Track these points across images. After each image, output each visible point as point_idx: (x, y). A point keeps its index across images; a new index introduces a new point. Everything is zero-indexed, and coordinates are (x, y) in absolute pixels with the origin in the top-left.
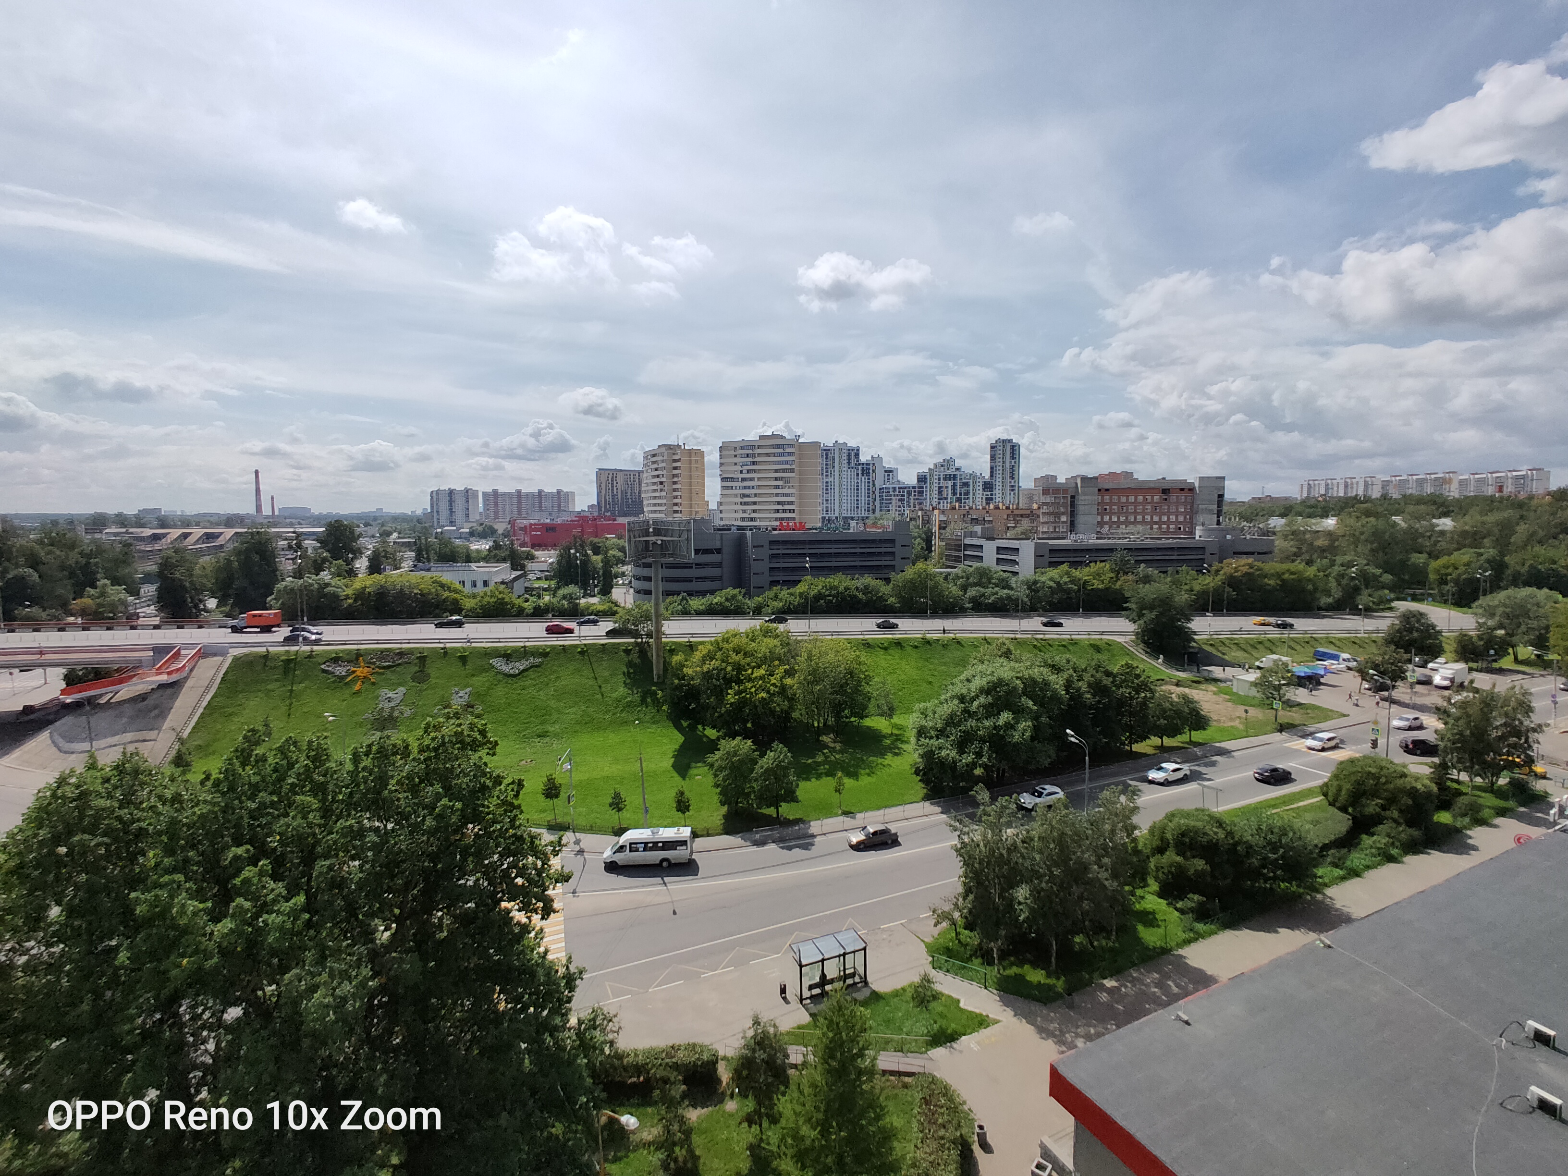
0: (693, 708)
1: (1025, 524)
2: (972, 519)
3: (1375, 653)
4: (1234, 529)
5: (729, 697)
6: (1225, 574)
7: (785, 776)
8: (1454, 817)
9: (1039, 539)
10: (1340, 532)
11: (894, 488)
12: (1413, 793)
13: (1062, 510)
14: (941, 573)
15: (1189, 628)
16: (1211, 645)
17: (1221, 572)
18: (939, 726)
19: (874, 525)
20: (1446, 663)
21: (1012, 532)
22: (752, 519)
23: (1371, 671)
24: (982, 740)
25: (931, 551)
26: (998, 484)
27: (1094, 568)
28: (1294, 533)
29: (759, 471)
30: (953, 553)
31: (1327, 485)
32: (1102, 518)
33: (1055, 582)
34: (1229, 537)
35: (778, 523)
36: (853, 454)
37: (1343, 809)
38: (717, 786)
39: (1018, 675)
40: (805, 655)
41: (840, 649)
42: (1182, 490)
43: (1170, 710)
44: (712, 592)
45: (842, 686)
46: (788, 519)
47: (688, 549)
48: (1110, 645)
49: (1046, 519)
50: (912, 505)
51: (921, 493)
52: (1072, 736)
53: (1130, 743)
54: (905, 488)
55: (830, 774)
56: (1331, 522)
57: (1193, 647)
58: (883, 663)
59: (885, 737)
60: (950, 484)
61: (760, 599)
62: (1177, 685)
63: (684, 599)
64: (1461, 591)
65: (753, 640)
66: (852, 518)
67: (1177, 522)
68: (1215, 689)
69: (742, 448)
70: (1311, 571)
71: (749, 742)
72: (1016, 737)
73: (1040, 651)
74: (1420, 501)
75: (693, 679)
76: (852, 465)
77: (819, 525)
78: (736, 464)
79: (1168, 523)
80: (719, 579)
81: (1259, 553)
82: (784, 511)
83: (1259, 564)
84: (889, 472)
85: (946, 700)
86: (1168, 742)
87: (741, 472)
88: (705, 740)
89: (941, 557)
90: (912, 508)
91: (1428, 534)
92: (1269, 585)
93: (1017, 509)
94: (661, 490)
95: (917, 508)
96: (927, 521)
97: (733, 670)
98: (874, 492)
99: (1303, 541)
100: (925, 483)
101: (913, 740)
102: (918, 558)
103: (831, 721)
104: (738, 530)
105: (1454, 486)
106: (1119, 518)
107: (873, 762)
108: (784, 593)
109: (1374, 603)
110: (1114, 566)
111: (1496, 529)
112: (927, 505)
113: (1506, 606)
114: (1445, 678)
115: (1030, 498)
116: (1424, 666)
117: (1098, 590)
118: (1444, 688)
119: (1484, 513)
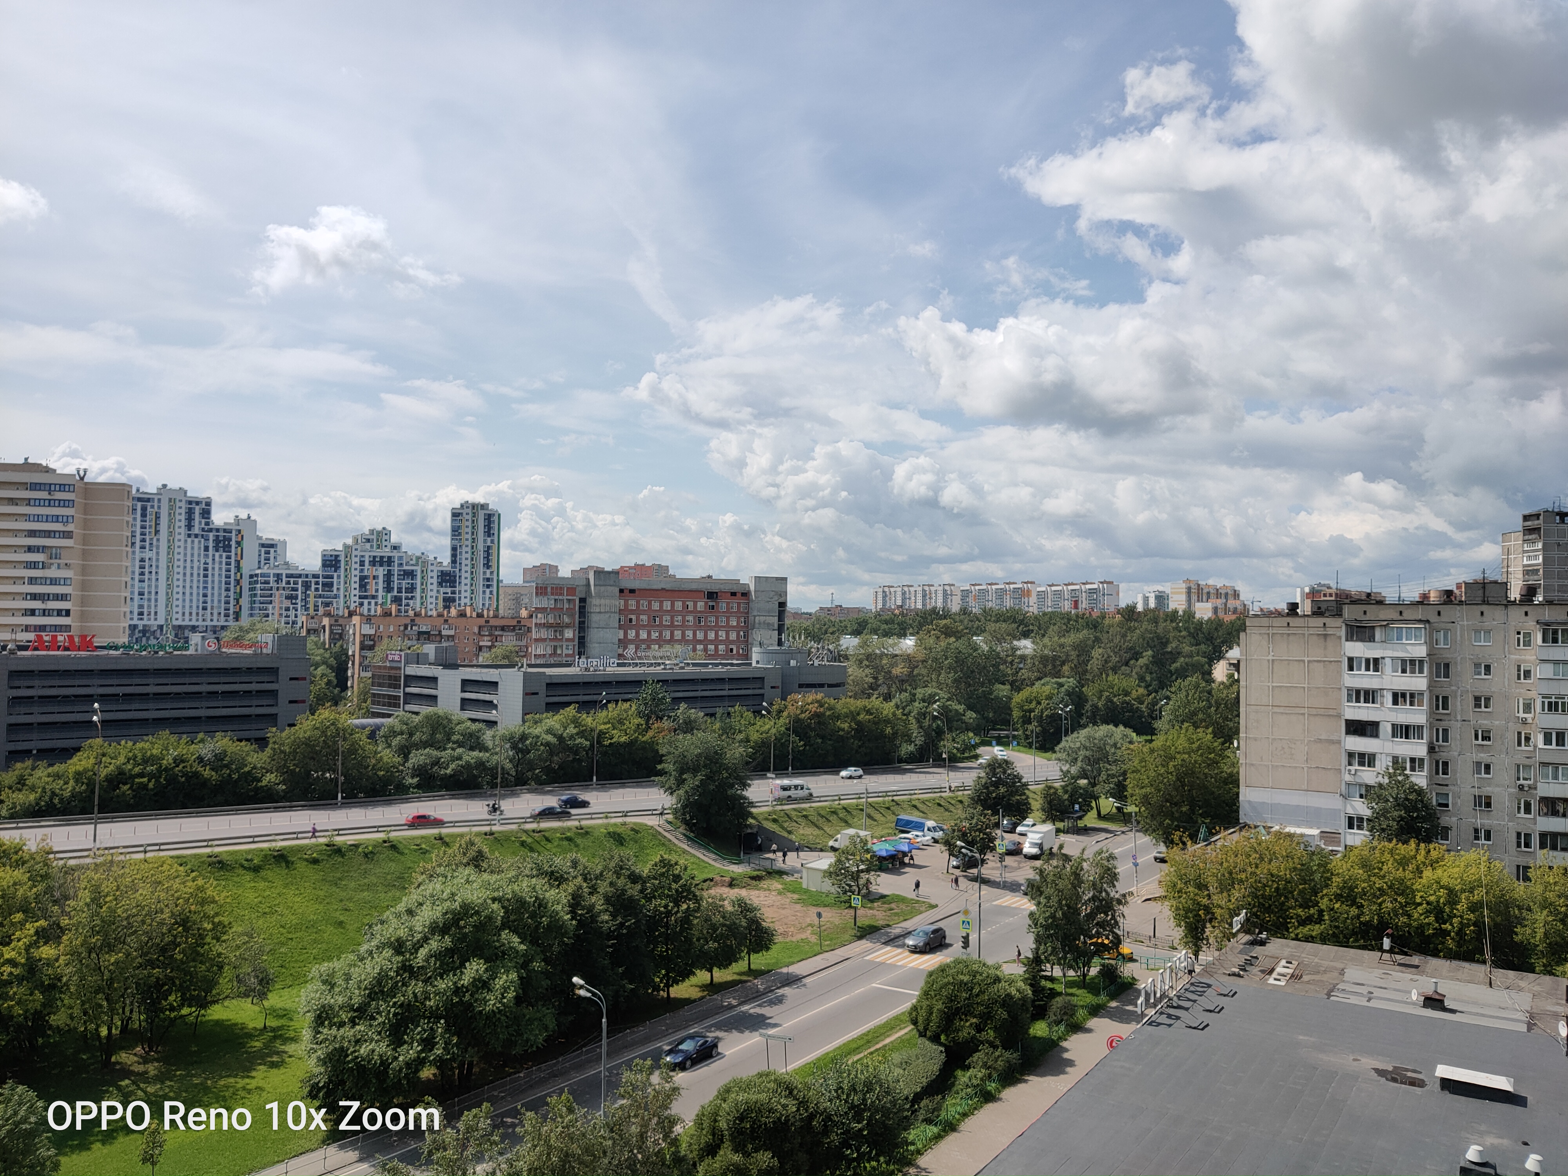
1: (509, 642)
2: (420, 633)
3: (961, 817)
4: (799, 651)
6: (789, 716)
8: (1049, 1025)
9: (530, 666)
10: (920, 656)
11: (278, 577)
12: (1007, 1002)
13: (566, 620)
14: (364, 727)
15: (745, 798)
16: (775, 821)
17: (785, 714)
18: (356, 1001)
19: (237, 641)
20: (1034, 825)
21: (487, 655)
23: (958, 843)
24: (434, 1016)
25: (344, 688)
26: (464, 575)
27: (614, 710)
28: (869, 657)
30: (385, 691)
31: (904, 594)
32: (626, 634)
33: (555, 735)
34: (793, 663)
35: (31, 636)
36: (197, 510)
37: (935, 1039)
39: (496, 894)
40: (85, 896)
41: (161, 877)
42: (734, 594)
43: (724, 925)
45: (163, 950)
48: (637, 832)
49: (544, 634)
50: (311, 606)
51: (328, 586)
52: (581, 987)
53: (668, 986)
54: (300, 576)
56: (909, 643)
57: (751, 826)
58: (251, 897)
59: (250, 1036)
60: (381, 572)
62: (731, 885)
64: (1044, 731)
66: (194, 629)
67: (727, 641)
68: (780, 887)
70: (888, 709)
72: (492, 1002)
73: (532, 850)
74: (1001, 617)
76: (196, 530)
77: (124, 639)
79: (716, 642)
81: (830, 686)
82: (45, 613)
83: (832, 701)
84: (269, 547)
85: (371, 953)
86: (720, 975)
89: (364, 695)
90: (311, 612)
91: (1009, 659)
92: (843, 730)
93: (496, 616)
95: (320, 612)
96: (338, 636)
98: (238, 582)
99: (878, 669)
100: (337, 568)
101: (306, 1034)
102: (321, 700)
103: (139, 1019)
105: (1033, 599)
106: (649, 634)
108: (41, 775)
109: (958, 749)
110: (642, 708)
111: (1074, 654)
112: (339, 607)
113: (1086, 748)
114: (1034, 845)
115: (517, 600)
116: (1012, 831)
117: (619, 745)
118: (1035, 857)
119: (1062, 634)
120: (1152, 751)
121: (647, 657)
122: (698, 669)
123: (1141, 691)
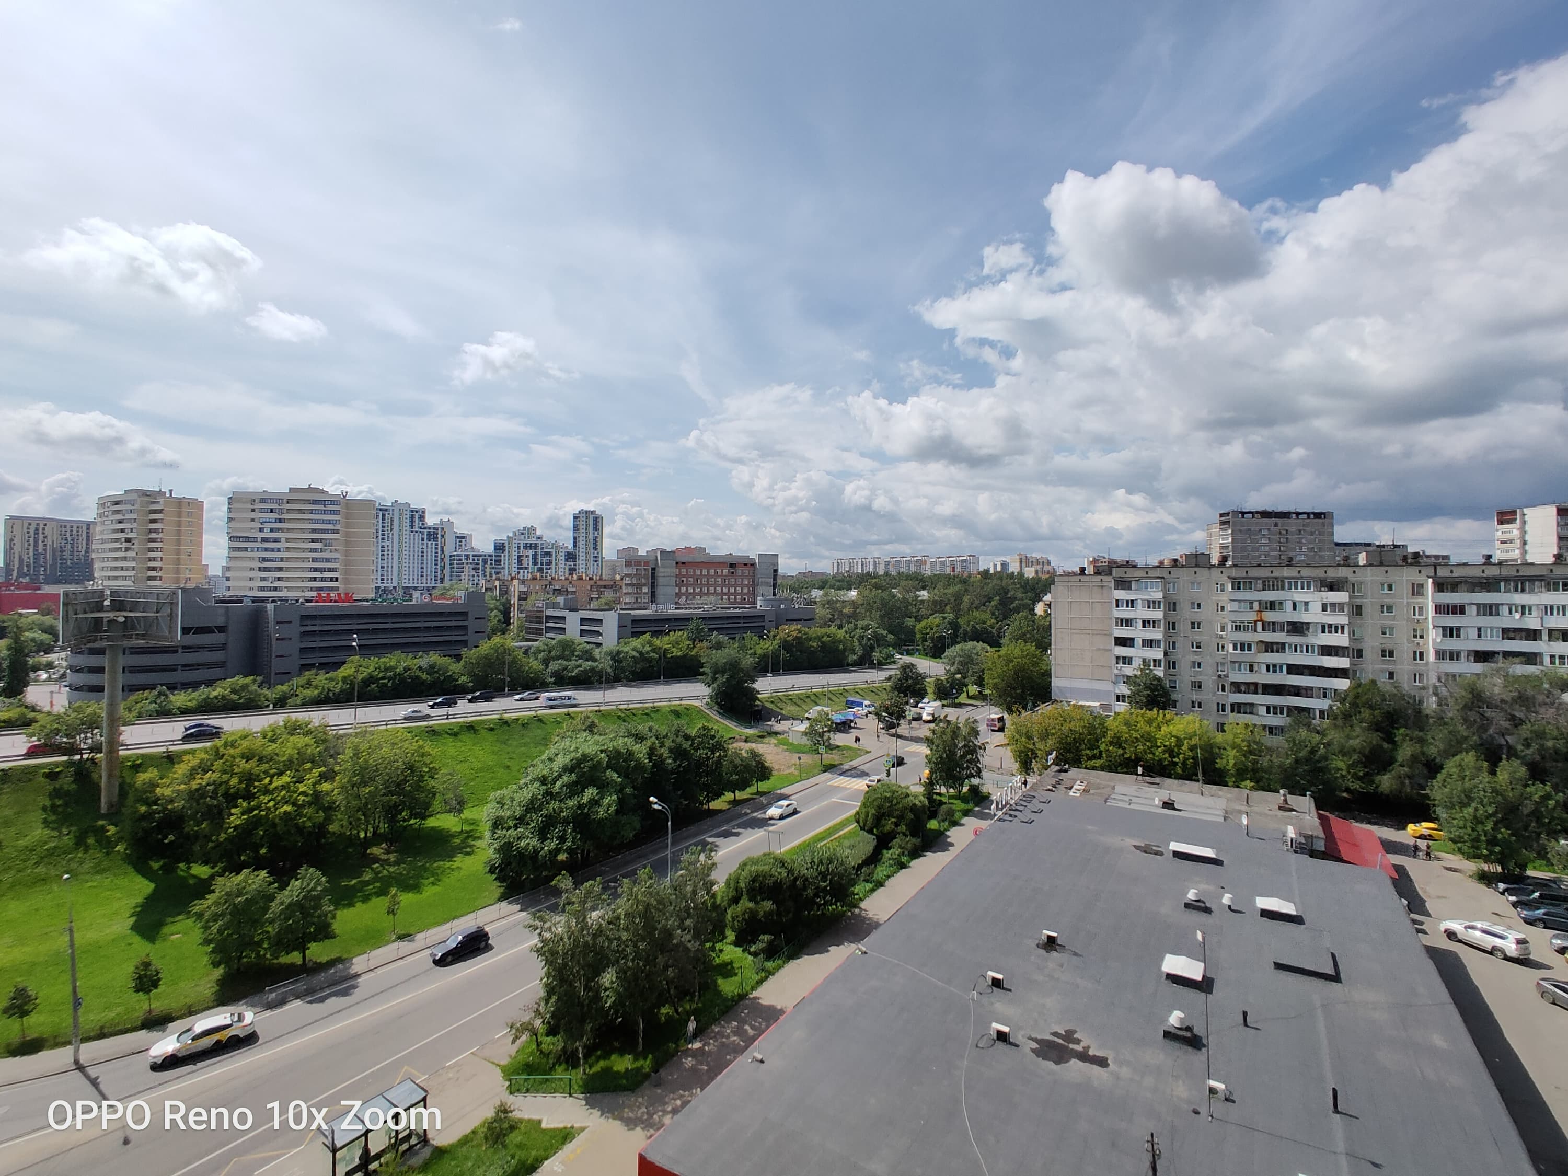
0: (171, 842)
1: (609, 595)
2: (555, 590)
3: (886, 698)
4: (786, 599)
5: (232, 818)
6: (780, 639)
7: (318, 907)
8: (939, 823)
9: (622, 609)
10: (860, 602)
11: (467, 556)
12: (913, 808)
13: (643, 581)
14: (521, 647)
15: (754, 689)
16: (772, 702)
17: (778, 637)
18: (518, 814)
19: (442, 596)
20: (929, 702)
21: (596, 603)
22: (275, 589)
23: (883, 714)
24: (566, 822)
25: (509, 624)
26: (581, 554)
27: (673, 636)
28: (828, 602)
29: (289, 530)
30: (534, 625)
32: (680, 590)
33: (637, 652)
34: (782, 606)
35: (314, 594)
36: (417, 516)
37: (870, 831)
38: (207, 942)
39: (603, 748)
40: (349, 753)
41: (396, 740)
42: (745, 565)
43: (741, 765)
44: (210, 683)
45: (398, 785)
46: (331, 589)
47: (172, 628)
48: (688, 709)
49: (630, 590)
50: (488, 574)
51: (498, 561)
52: (656, 803)
53: (708, 802)
54: (480, 556)
55: (383, 892)
56: (853, 593)
57: (757, 705)
58: (452, 751)
59: (453, 836)
60: (530, 553)
61: (285, 688)
62: (746, 741)
63: (160, 694)
64: (935, 646)
65: (273, 741)
66: (415, 588)
67: (742, 594)
68: (776, 742)
69: (263, 501)
70: (841, 634)
71: (263, 874)
72: (601, 813)
73: (624, 721)
74: (909, 577)
75: (172, 801)
76: (416, 528)
77: (372, 596)
78: (253, 520)
79: (735, 594)
80: (222, 665)
81: (805, 620)
82: (322, 579)
83: (807, 630)
84: (461, 538)
85: (527, 784)
86: (740, 795)
87: (261, 530)
88: (191, 882)
89: (521, 628)
90: (488, 578)
91: (914, 603)
92: (813, 647)
93: (601, 579)
94: (127, 550)
95: (494, 578)
96: (505, 592)
97: (240, 782)
98: (442, 560)
99: (834, 609)
100: (503, 551)
101: (487, 834)
102: (494, 631)
103: (383, 827)
104: (253, 602)
105: (928, 566)
106: (694, 589)
107: (439, 867)
108: (321, 679)
109: (883, 657)
110: (691, 634)
111: (952, 600)
112: (505, 574)
113: (960, 656)
114: (929, 714)
115: (613, 569)
116: (916, 706)
117: (677, 657)
118: (929, 722)
119: (945, 587)
120: (999, 657)
121: (693, 604)
122: (724, 611)
123: (993, 621)
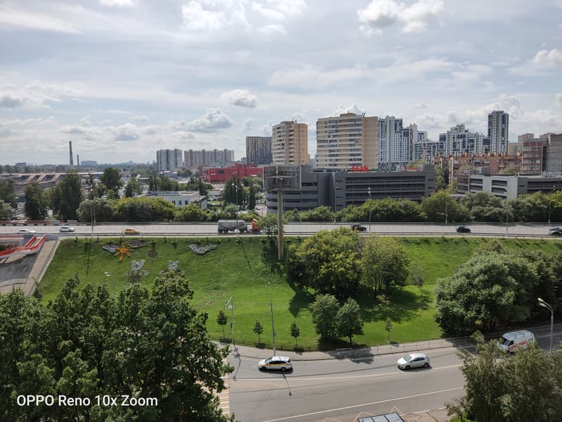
0: (301, 276)
1: (512, 166)
2: (476, 163)
5: (322, 270)
7: (356, 318)
9: (521, 175)
11: (425, 144)
13: (537, 156)
14: (455, 197)
18: (453, 292)
19: (411, 167)
21: (502, 171)
22: (336, 165)
24: (481, 303)
25: (448, 183)
26: (493, 140)
27: (559, 194)
29: (340, 136)
30: (463, 184)
33: (531, 203)
35: (351, 167)
36: (398, 123)
38: (315, 322)
39: (506, 262)
40: (368, 247)
41: (389, 244)
44: (312, 208)
45: (390, 266)
46: (358, 164)
47: (298, 183)
49: (527, 162)
50: (436, 154)
51: (442, 147)
52: (542, 302)
54: (432, 144)
55: (383, 319)
58: (416, 253)
59: (417, 298)
60: (461, 140)
61: (340, 213)
63: (295, 212)
65: (336, 237)
66: (398, 163)
69: (330, 122)
71: (333, 297)
72: (504, 301)
73: (521, 247)
75: (301, 259)
76: (398, 130)
77: (377, 167)
78: (326, 132)
80: (316, 200)
82: (355, 160)
84: (421, 134)
85: (457, 277)
87: (329, 136)
88: (308, 295)
89: (455, 186)
90: (436, 156)
93: (506, 156)
94: (283, 149)
95: (439, 156)
96: (445, 165)
97: (324, 254)
98: (411, 147)
100: (445, 140)
101: (435, 301)
102: (439, 187)
103: (383, 287)
104: (327, 171)
107: (409, 313)
108: (355, 209)
112: (446, 154)
115: (515, 147)
